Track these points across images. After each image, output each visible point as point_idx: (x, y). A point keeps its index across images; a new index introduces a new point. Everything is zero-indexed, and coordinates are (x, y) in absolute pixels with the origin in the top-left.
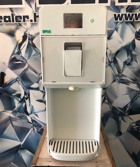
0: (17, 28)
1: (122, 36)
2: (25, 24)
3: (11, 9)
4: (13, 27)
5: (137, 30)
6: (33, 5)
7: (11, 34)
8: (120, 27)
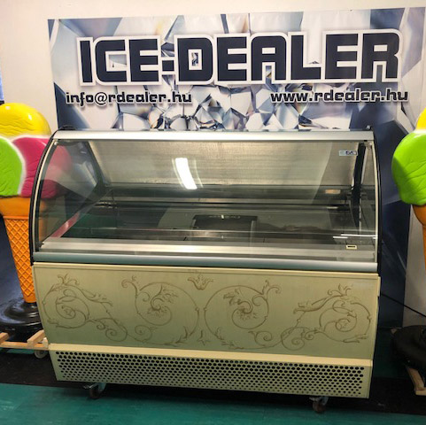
0: (151, 110)
1: (282, 120)
2: (161, 105)
3: (145, 87)
4: (146, 109)
5: (301, 114)
6: (172, 83)
7: (144, 116)
8: (279, 109)
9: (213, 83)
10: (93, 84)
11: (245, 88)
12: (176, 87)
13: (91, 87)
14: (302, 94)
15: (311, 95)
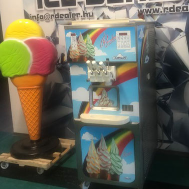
5: (156, 20)
9: (105, 5)
10: (43, 9)
11: (123, 7)
12: (85, 8)
13: (42, 11)
14: (156, 9)
15: (161, 9)
